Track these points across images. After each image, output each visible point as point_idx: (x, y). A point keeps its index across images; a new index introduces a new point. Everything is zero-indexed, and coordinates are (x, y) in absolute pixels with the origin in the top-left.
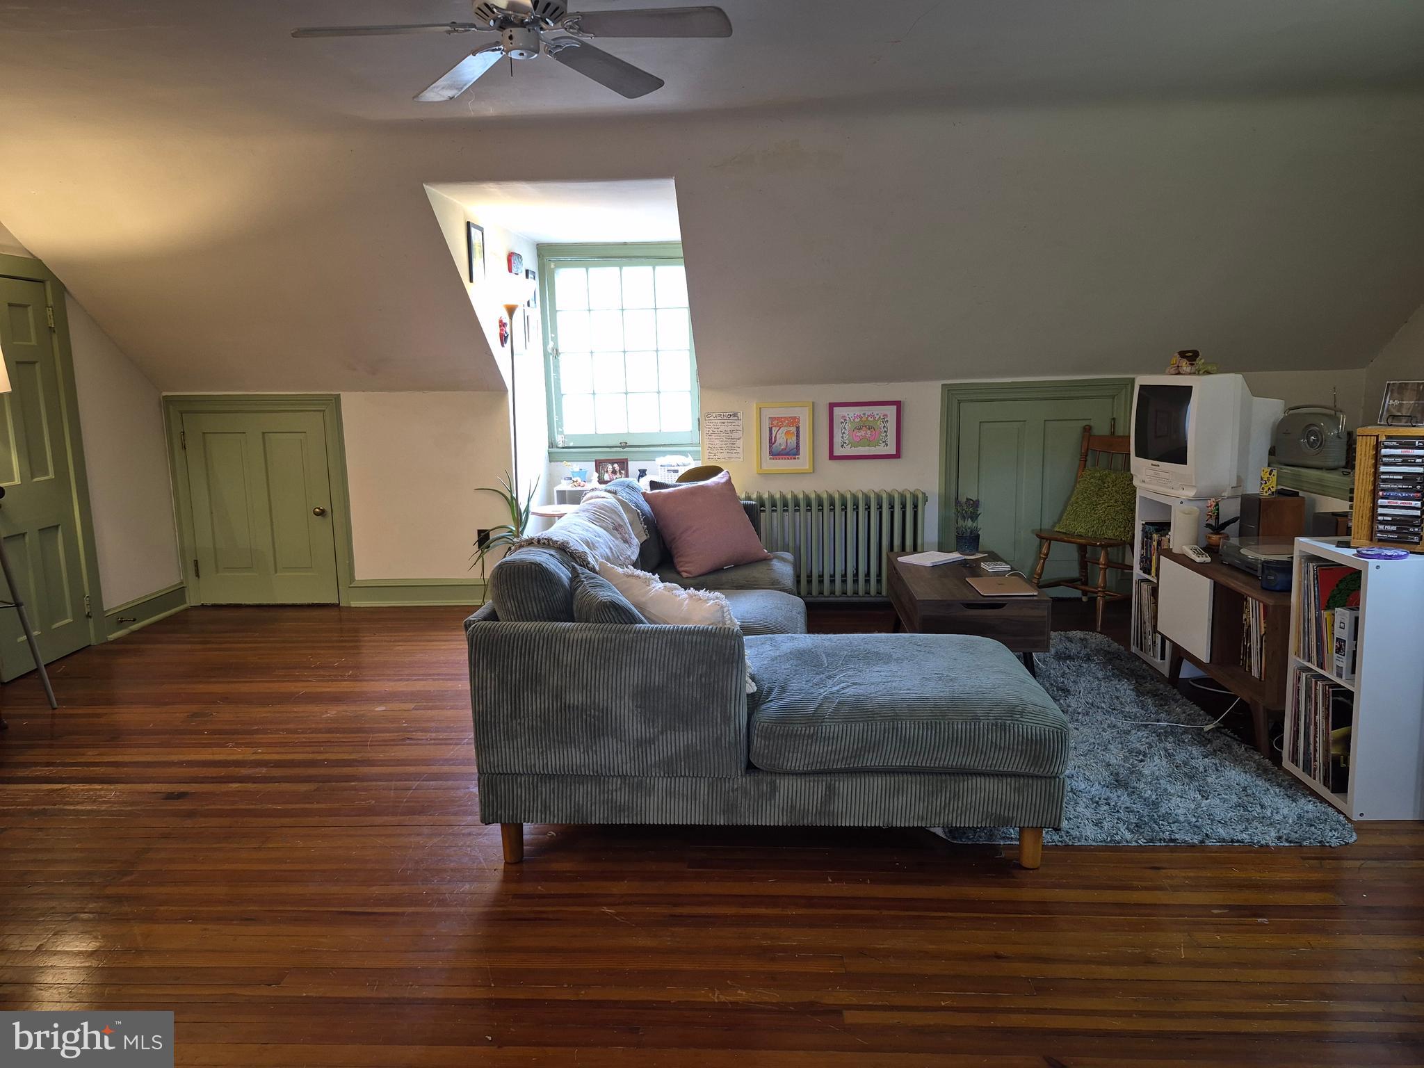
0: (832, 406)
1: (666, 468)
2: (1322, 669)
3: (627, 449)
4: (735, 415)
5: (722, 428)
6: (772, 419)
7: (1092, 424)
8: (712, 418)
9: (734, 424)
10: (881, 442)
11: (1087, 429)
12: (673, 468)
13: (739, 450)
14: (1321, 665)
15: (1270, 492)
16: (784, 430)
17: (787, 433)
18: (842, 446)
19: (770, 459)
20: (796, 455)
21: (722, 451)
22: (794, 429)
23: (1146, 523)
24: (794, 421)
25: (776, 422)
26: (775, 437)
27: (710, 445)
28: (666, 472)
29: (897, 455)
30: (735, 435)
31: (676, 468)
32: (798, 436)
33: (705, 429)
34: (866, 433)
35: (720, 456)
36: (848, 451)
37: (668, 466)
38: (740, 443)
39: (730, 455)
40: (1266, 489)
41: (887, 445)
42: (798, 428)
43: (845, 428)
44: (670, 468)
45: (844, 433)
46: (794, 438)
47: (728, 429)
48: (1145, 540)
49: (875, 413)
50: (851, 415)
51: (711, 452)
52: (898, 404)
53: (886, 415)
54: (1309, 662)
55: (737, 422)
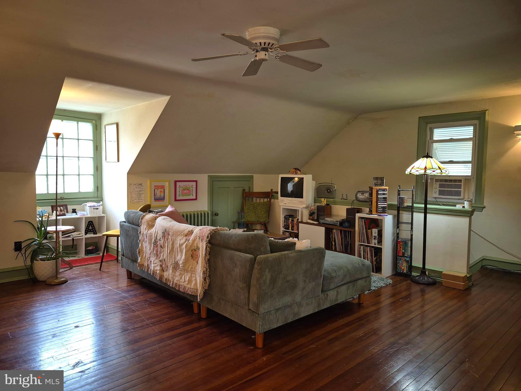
0: (176, 182)
1: (93, 208)
2: (369, 244)
3: (64, 200)
4: (141, 185)
5: (136, 190)
6: (155, 186)
7: (245, 188)
8: (132, 186)
9: (140, 188)
10: (191, 194)
11: (244, 190)
12: (96, 207)
13: (142, 198)
14: (368, 243)
15: (325, 205)
16: (159, 190)
17: (161, 191)
18: (179, 196)
19: (154, 201)
20: (163, 200)
21: (136, 199)
22: (163, 190)
23: (286, 215)
24: (163, 187)
25: (157, 187)
26: (156, 193)
27: (131, 197)
28: (93, 209)
29: (196, 199)
30: (141, 193)
31: (97, 207)
32: (164, 193)
33: (129, 190)
34: (187, 192)
35: (135, 201)
36: (181, 198)
37: (94, 206)
38: (142, 196)
39: (139, 200)
40: (323, 204)
41: (193, 195)
42: (164, 190)
43: (180, 190)
44: (94, 208)
45: (179, 191)
46: (163, 193)
47: (138, 190)
48: (286, 220)
49: (189, 185)
50: (182, 185)
51: (132, 199)
52: (196, 181)
53: (192, 185)
54: (364, 243)
55: (142, 187)
